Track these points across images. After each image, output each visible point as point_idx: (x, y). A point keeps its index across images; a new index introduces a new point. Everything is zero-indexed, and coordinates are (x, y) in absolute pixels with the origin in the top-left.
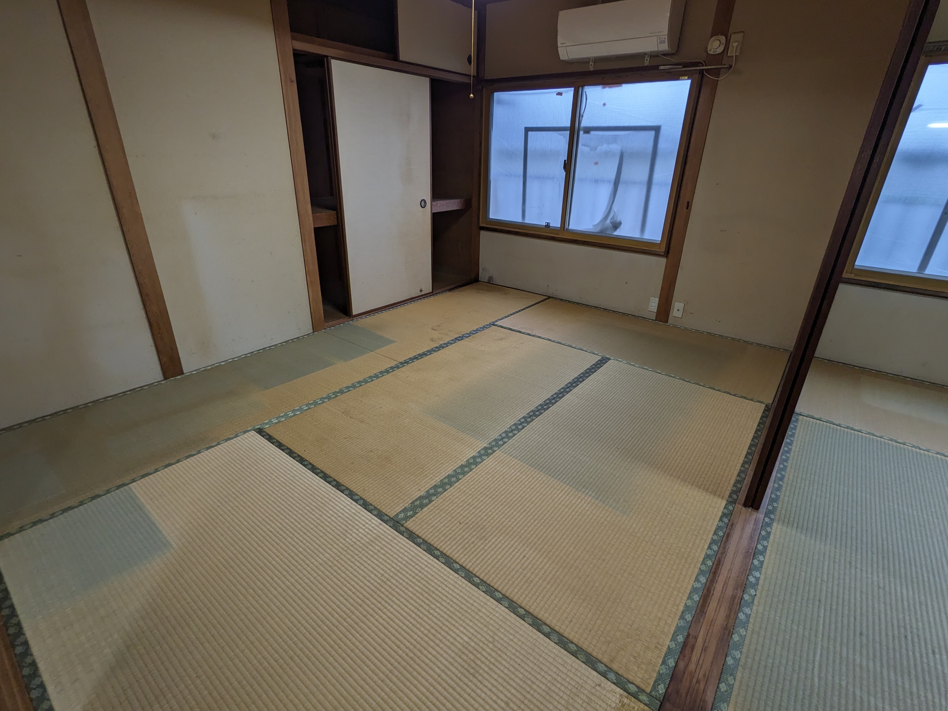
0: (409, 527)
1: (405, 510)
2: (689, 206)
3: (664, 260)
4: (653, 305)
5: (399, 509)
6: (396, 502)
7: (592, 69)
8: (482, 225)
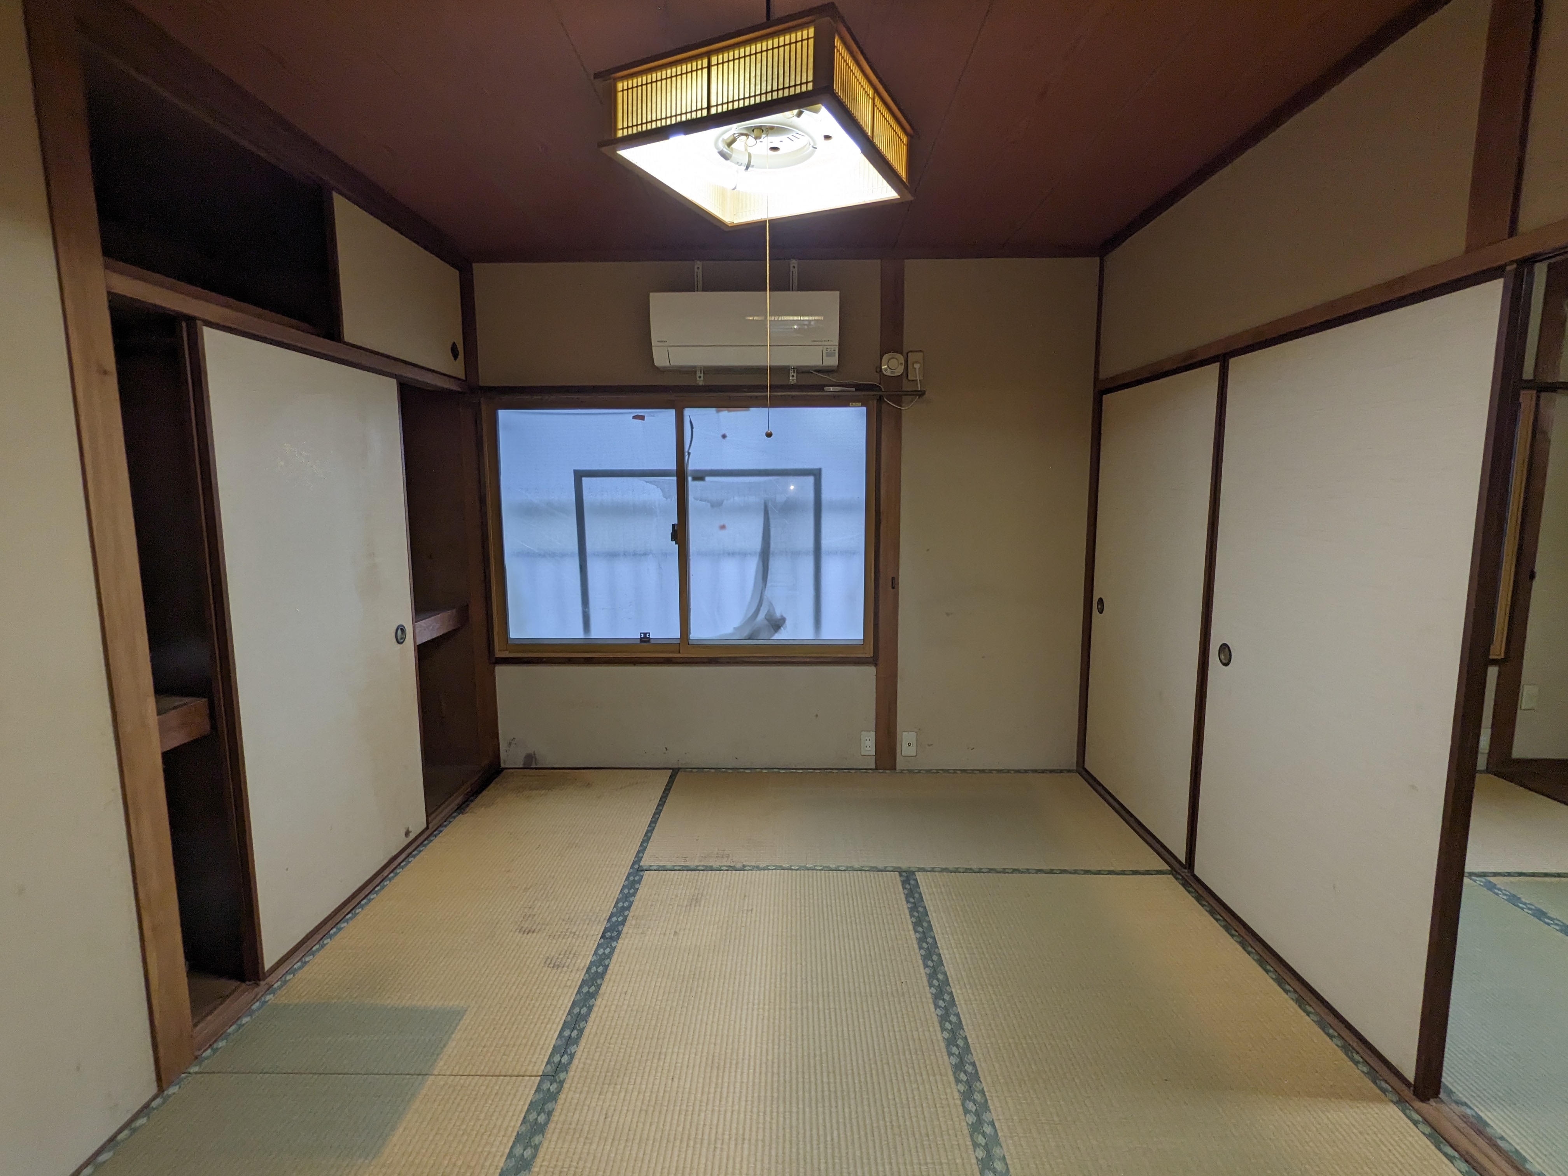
2: (894, 583)
3: (872, 670)
4: (868, 744)
7: (701, 383)
8: (499, 654)
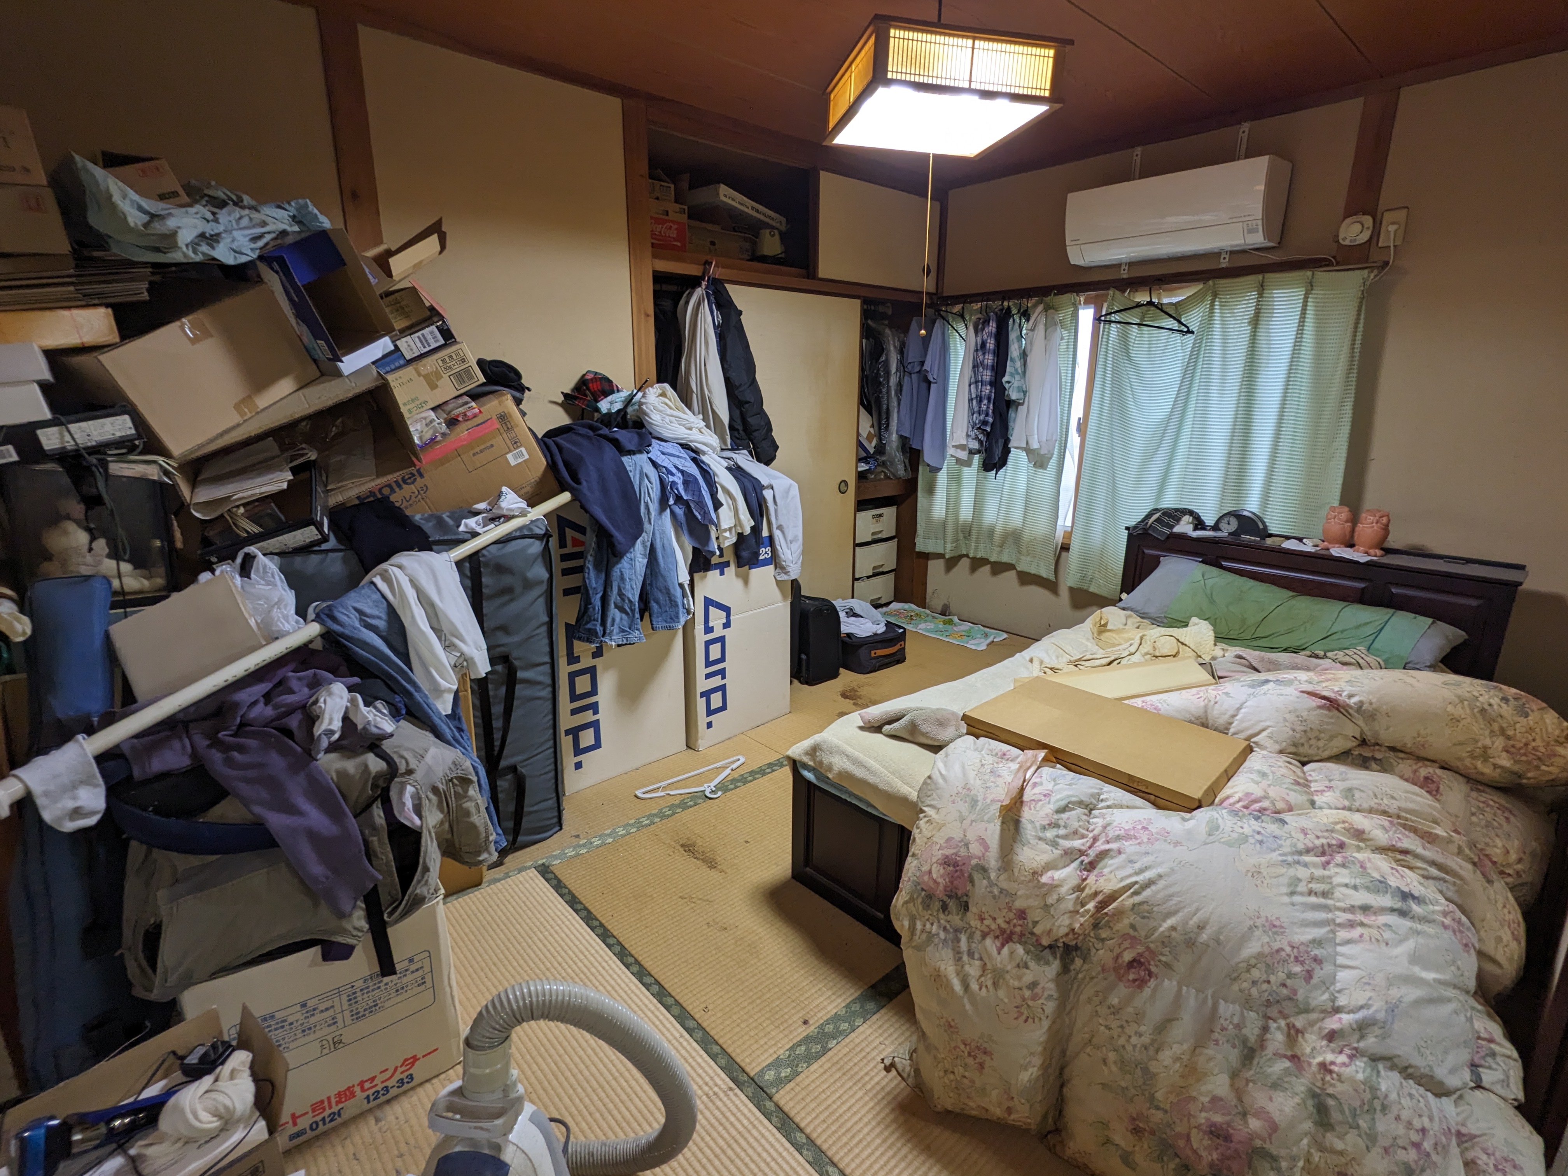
0: (782, 1103)
1: (777, 1064)
5: (767, 1058)
6: (762, 1042)
7: (1127, 276)
